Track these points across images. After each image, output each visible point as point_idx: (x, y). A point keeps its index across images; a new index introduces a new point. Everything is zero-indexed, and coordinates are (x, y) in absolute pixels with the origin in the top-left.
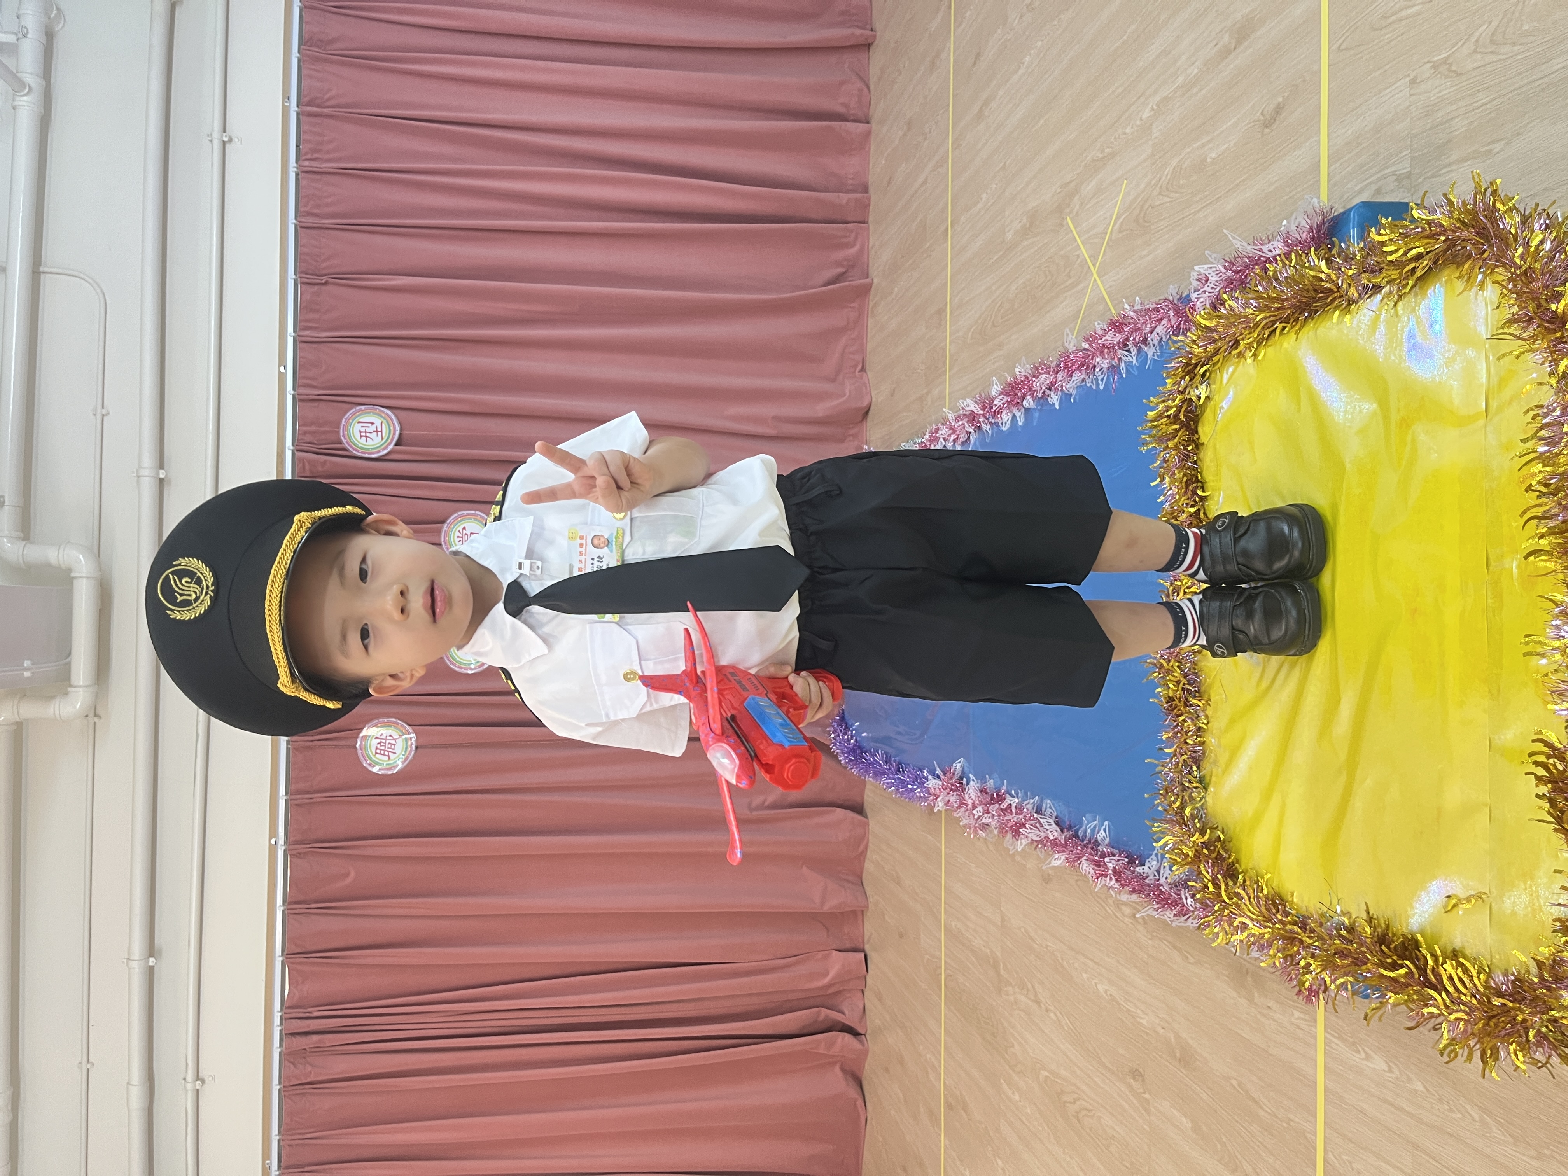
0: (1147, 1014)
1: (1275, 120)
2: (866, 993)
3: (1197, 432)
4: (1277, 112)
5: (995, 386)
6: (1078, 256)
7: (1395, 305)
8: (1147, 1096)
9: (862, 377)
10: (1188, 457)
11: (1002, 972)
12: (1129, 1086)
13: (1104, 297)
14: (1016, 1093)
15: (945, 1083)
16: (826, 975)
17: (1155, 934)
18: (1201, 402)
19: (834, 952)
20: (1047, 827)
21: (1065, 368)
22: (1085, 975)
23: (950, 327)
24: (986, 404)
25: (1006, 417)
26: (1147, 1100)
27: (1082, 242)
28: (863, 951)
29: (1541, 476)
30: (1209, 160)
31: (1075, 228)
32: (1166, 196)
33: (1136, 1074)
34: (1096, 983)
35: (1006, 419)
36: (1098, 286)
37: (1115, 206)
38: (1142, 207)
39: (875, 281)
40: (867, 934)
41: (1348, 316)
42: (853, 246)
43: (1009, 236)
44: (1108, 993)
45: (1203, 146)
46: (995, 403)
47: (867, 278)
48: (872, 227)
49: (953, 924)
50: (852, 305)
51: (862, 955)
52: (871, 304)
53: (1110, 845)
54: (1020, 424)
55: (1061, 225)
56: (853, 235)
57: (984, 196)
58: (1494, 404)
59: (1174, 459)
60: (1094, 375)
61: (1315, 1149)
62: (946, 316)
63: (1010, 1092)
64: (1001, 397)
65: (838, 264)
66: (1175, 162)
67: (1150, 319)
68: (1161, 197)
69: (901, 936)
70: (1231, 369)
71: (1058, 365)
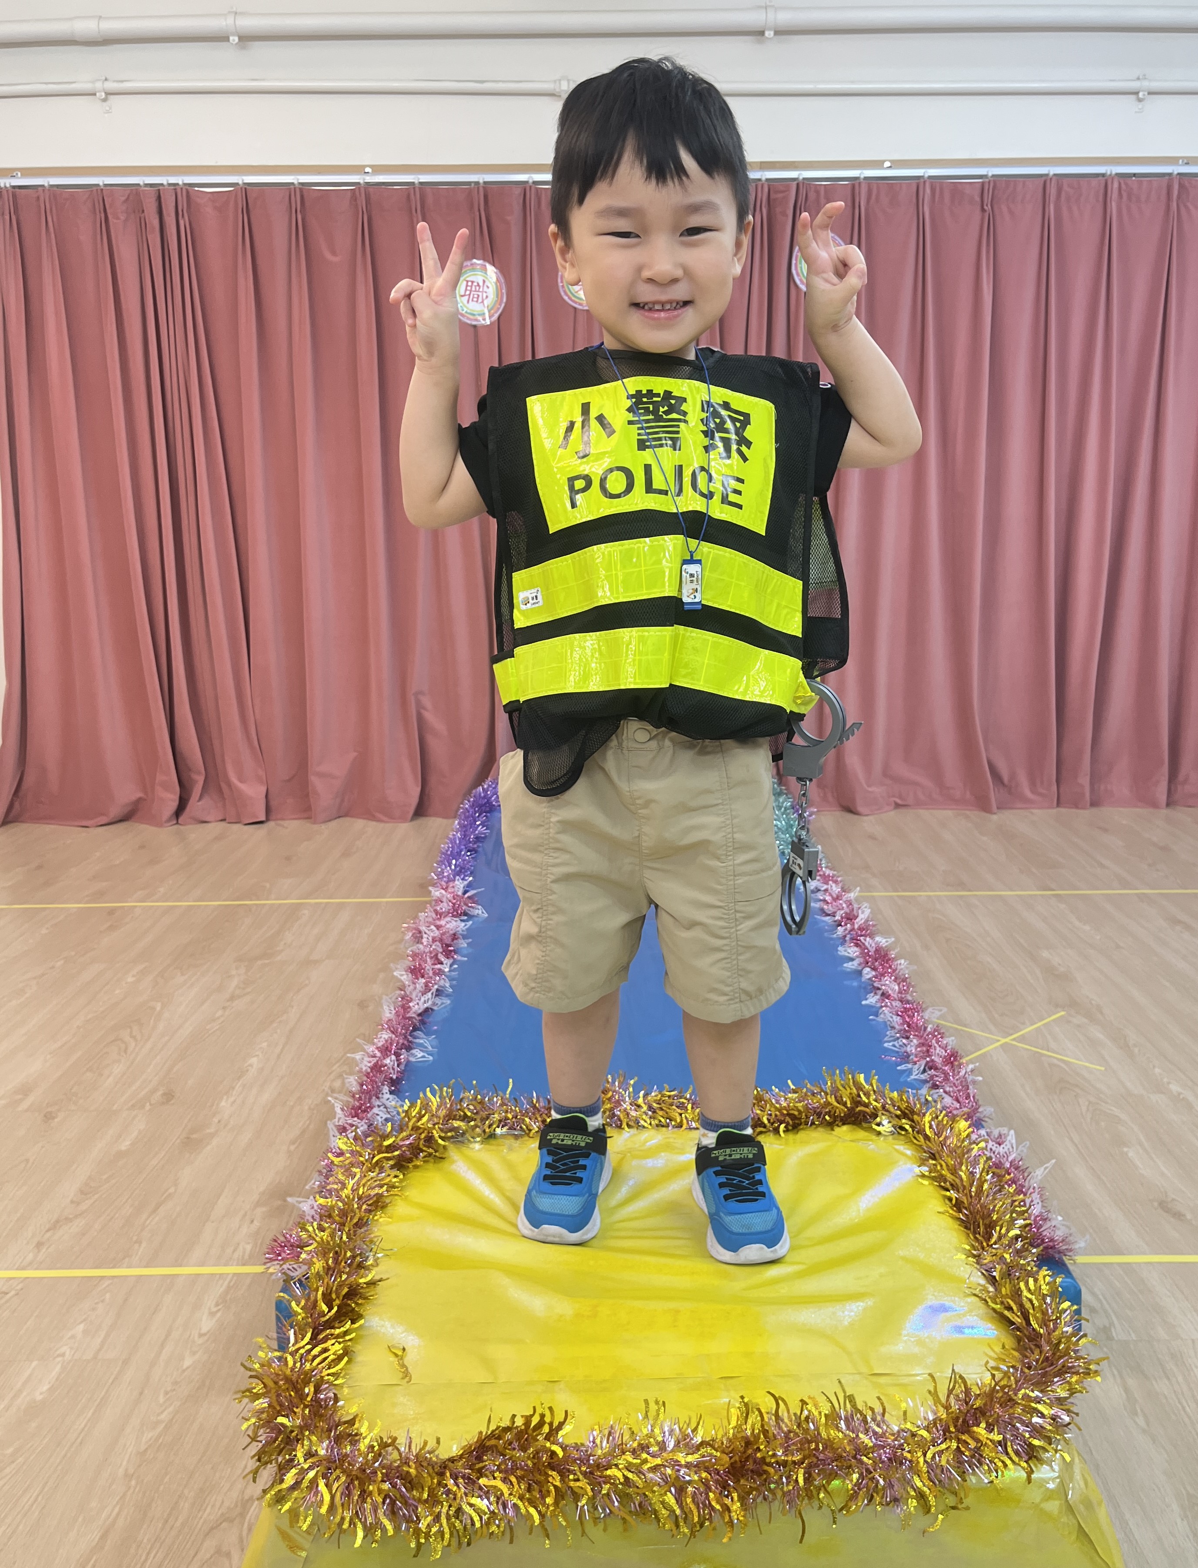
0: (231, 1105)
1: (1167, 1212)
2: (223, 824)
3: (844, 1124)
4: (1175, 1214)
5: (884, 941)
6: (1023, 1023)
7: (975, 1295)
8: (148, 1106)
9: (888, 804)
10: (819, 1115)
11: (259, 962)
12: (155, 1090)
13: (980, 1049)
14: (134, 979)
15: (136, 906)
16: (241, 782)
17: (315, 1112)
18: (874, 1127)
19: (263, 789)
20: (423, 999)
21: (905, 1008)
22: (265, 1044)
23: (945, 896)
24: (865, 930)
25: (852, 951)
26: (143, 1107)
27: (1038, 1028)
28: (268, 819)
29: (816, 1413)
30: (1125, 1149)
31: (1054, 1020)
32: (1088, 1110)
33: (169, 1096)
34: (257, 1056)
35: (849, 951)
36: (992, 1044)
37: (1078, 1059)
38: (1077, 1086)
39: (995, 817)
40: (286, 823)
41: (964, 1257)
42: (1033, 792)
43: (1045, 954)
44: (250, 1068)
45: (1141, 1144)
46: (868, 939)
47: (998, 808)
48: (1055, 811)
49: (306, 912)
50: (968, 793)
51: (263, 818)
52: (968, 812)
53: (408, 1062)
54: (845, 965)
55: (1058, 1006)
56: (1044, 791)
57: (1087, 928)
58: (882, 1380)
59: (815, 1102)
60: (898, 1038)
61: (113, 1267)
62: (957, 891)
63: (134, 972)
64: (873, 945)
65: (1013, 776)
66: (1123, 1116)
67: (959, 1091)
68: (1087, 1103)
69: (288, 858)
70: (909, 1152)
71: (908, 1002)
